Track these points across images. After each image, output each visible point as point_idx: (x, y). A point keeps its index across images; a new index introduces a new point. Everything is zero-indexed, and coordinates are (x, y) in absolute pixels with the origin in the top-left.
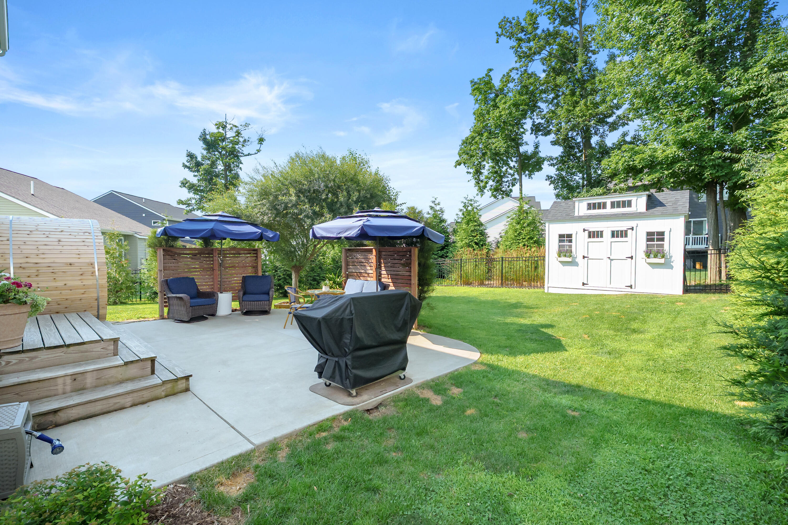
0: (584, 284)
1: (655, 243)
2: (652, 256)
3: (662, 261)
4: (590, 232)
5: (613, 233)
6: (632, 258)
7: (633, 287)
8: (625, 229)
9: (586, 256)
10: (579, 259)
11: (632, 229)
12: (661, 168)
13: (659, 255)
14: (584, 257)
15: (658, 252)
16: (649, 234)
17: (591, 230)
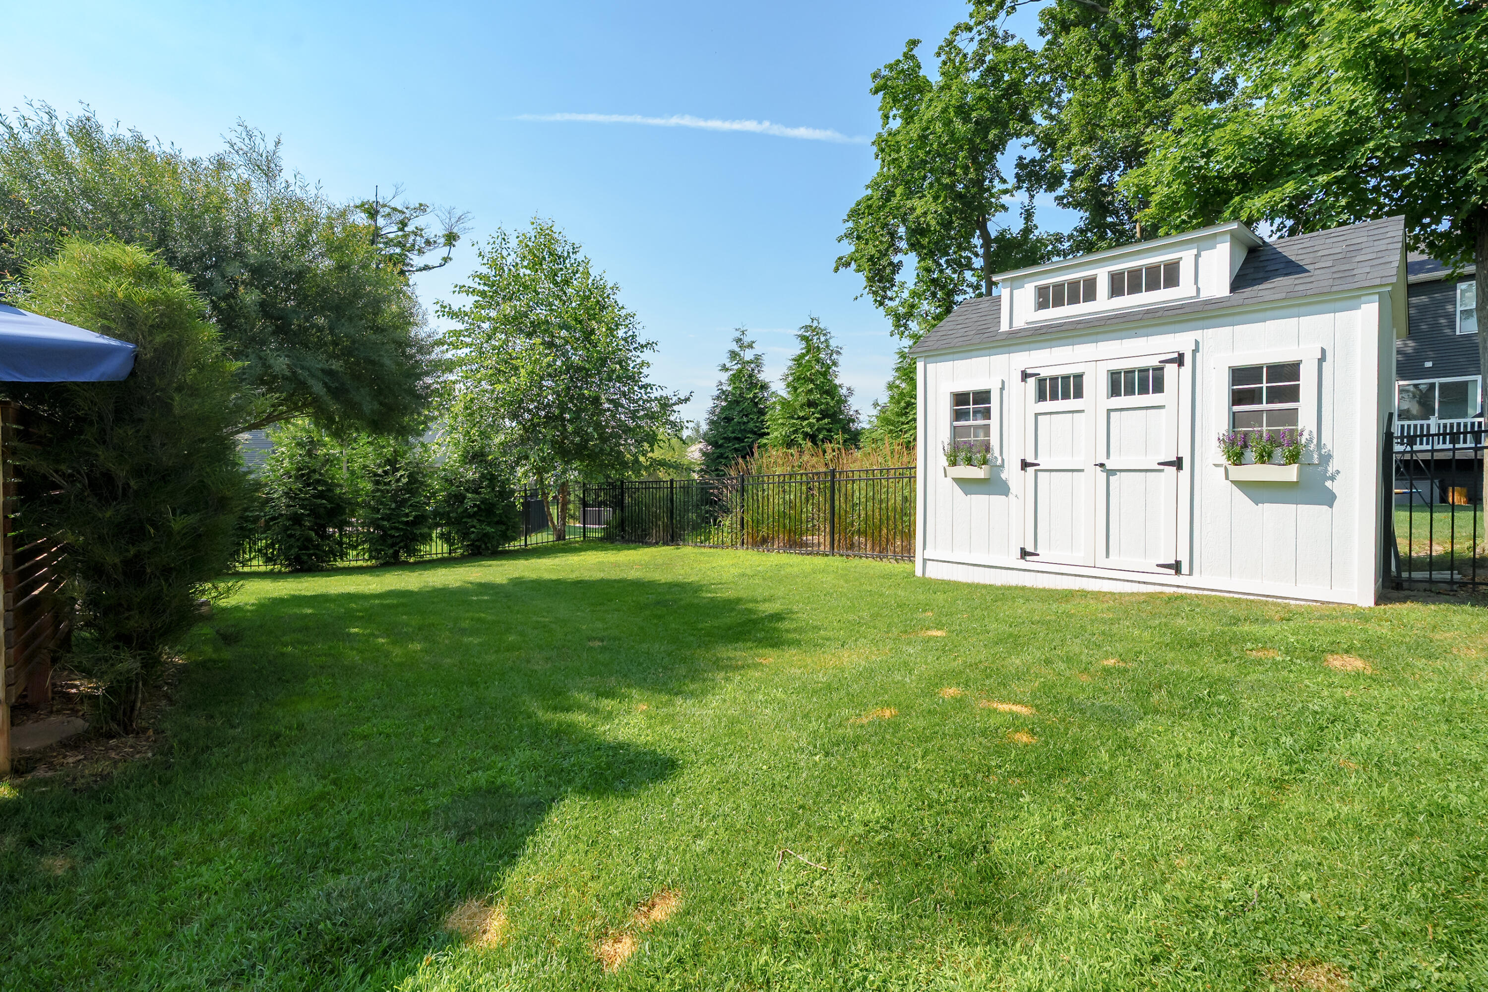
0: (1024, 554)
1: (1265, 406)
2: (1251, 455)
3: (1291, 473)
4: (1041, 382)
5: (1114, 376)
6: (1178, 464)
7: (1185, 568)
8: (1154, 362)
9: (1030, 459)
10: (1012, 473)
11: (1179, 360)
12: (1308, 168)
13: (1278, 452)
14: (1025, 465)
15: (1274, 440)
16: (1239, 375)
17: (1045, 373)
